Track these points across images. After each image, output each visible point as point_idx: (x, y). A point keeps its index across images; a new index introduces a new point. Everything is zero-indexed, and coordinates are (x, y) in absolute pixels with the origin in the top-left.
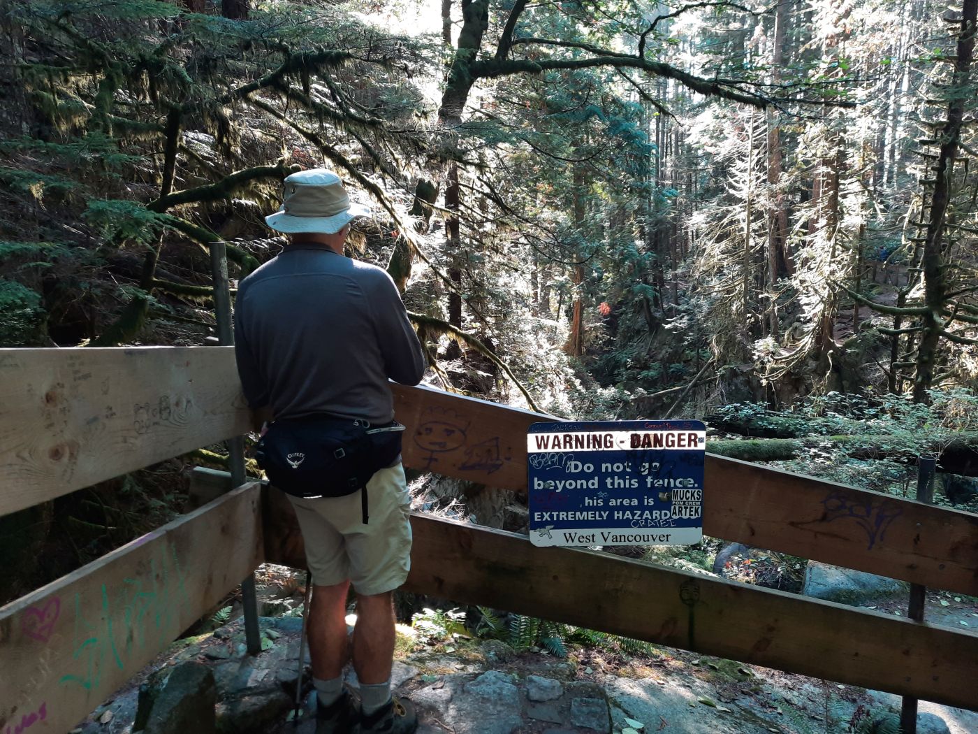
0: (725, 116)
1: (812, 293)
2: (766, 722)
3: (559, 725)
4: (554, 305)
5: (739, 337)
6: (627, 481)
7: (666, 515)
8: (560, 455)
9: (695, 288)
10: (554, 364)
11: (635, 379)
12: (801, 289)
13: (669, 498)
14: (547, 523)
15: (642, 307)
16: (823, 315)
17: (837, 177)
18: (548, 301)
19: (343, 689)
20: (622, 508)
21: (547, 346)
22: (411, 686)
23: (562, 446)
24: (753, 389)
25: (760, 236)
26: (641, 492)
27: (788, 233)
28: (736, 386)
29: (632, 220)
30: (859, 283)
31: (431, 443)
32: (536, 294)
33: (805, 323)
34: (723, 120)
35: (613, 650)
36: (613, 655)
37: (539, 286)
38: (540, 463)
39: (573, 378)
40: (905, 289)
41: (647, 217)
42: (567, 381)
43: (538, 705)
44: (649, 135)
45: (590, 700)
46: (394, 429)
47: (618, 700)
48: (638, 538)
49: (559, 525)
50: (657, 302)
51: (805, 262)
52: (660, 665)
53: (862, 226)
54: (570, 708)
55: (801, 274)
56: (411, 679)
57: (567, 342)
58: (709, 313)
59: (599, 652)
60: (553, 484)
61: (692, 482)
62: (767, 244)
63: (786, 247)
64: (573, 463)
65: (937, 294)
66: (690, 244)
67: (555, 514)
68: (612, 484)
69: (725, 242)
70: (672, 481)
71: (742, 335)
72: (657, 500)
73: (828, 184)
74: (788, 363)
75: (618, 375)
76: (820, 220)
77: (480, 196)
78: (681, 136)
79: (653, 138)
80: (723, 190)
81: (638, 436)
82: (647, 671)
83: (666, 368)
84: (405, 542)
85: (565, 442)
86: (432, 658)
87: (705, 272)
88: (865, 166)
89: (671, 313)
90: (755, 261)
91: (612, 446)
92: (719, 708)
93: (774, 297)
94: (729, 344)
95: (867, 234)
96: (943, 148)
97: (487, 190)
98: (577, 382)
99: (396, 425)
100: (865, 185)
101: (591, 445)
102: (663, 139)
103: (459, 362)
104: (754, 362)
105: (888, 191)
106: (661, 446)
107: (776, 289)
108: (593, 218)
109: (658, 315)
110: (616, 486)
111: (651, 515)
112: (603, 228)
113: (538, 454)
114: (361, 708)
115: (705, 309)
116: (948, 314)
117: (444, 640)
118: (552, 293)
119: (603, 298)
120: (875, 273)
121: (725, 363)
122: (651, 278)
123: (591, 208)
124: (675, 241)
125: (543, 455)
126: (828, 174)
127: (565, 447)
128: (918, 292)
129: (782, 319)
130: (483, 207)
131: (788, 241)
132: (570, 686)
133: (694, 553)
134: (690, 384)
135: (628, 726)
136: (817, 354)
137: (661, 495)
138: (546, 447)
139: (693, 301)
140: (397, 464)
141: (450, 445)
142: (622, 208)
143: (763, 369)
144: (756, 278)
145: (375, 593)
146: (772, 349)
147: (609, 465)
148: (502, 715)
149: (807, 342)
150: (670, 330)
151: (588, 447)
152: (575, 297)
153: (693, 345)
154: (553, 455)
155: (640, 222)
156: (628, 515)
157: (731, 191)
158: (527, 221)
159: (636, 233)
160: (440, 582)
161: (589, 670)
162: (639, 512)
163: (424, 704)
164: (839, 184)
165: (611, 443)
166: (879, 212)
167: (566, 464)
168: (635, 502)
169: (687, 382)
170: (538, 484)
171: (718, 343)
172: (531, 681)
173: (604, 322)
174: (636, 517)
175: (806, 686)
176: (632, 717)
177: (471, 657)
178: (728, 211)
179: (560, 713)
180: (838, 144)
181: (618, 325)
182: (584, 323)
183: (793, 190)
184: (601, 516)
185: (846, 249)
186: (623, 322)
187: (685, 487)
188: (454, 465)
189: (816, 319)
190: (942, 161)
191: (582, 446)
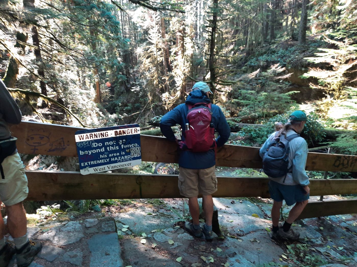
0: (145, 12)
1: (179, 77)
2: (168, 215)
3: (98, 233)
4: (88, 84)
5: (157, 93)
6: (115, 147)
7: (129, 157)
8: (89, 142)
9: (141, 76)
10: (90, 107)
11: (123, 110)
12: (175, 76)
13: (130, 151)
14: (87, 166)
15: (123, 83)
16: (182, 84)
17: (183, 37)
18: (85, 82)
19: (6, 243)
20: (114, 157)
21: (87, 100)
22: (38, 234)
23: (89, 138)
24: (163, 111)
25: (161, 57)
26: (120, 150)
27: (170, 56)
28: (158, 110)
29: (115, 50)
30: (192, 73)
31: (34, 143)
32: (80, 79)
33: (177, 87)
34: (145, 13)
35: (118, 205)
36: (118, 207)
37: (81, 76)
38: (81, 145)
39: (99, 112)
40: (205, 75)
41: (121, 49)
42: (97, 113)
43: (89, 229)
44: (118, 17)
45: (108, 222)
46: (11, 140)
47: (120, 220)
48: (120, 166)
49: (91, 166)
50: (128, 82)
51: (176, 66)
52: (135, 206)
53: (192, 54)
54: (101, 227)
55: (175, 70)
56: (38, 232)
57: (95, 98)
58: (147, 85)
59: (113, 207)
60: (87, 152)
61: (137, 144)
62: (164, 60)
63: (169, 61)
64: (94, 144)
65: (213, 77)
66: (138, 60)
67: (89, 162)
68: (110, 149)
69: (149, 59)
70: (130, 145)
71: (158, 92)
72: (126, 152)
73: (181, 39)
74: (173, 101)
75: (116, 109)
76: (179, 52)
77: (49, 39)
78: (130, 18)
79: (120, 18)
80: (147, 40)
81: (117, 132)
82: (130, 209)
83: (134, 106)
84: (24, 183)
85: (90, 136)
86: (47, 223)
87: (144, 70)
88: (191, 33)
89: (133, 85)
90: (160, 66)
91: (108, 136)
92: (154, 214)
93: (167, 78)
94: (154, 96)
95: (194, 57)
96: (213, 28)
97: (52, 36)
98: (101, 113)
99: (13, 138)
100: (192, 40)
101: (100, 136)
102: (124, 19)
103: (47, 109)
104: (163, 101)
105: (199, 42)
106: (125, 134)
107: (168, 76)
108: (100, 49)
109: (129, 86)
110: (111, 150)
111: (124, 158)
112: (104, 53)
113: (80, 142)
114: (15, 247)
115: (145, 83)
116: (216, 83)
117: (51, 216)
118: (86, 79)
119: (107, 80)
120: (197, 70)
121: (154, 102)
122: (125, 72)
123: (99, 45)
124: (132, 58)
125: (82, 142)
126: (180, 36)
127: (90, 138)
128: (208, 76)
129: (170, 86)
130: (51, 43)
131: (170, 59)
132: (101, 219)
133: (148, 169)
134: (142, 111)
135: (124, 228)
136: (182, 98)
137: (127, 151)
138: (83, 139)
139: (141, 81)
140: (16, 153)
141: (42, 143)
142: (111, 45)
143: (165, 104)
144: (161, 72)
145: (14, 204)
146: (168, 97)
147: (108, 143)
148: (76, 235)
149: (178, 94)
150: (134, 92)
151: (99, 137)
152: (96, 80)
153: (142, 97)
154: (86, 142)
155: (119, 51)
156: (116, 159)
157: (150, 40)
158: (71, 50)
159: (118, 55)
160: (45, 195)
161: (109, 213)
162: (120, 157)
163: (44, 239)
164: (184, 39)
165: (108, 135)
166: (196, 49)
167: (91, 144)
168: (118, 154)
169: (141, 110)
170: (81, 153)
171: (150, 95)
172: (86, 221)
173: (109, 90)
174: (119, 159)
175: (179, 202)
176: (125, 225)
177: (63, 220)
178: (150, 48)
179: (98, 229)
180: (183, 25)
181: (114, 90)
182: (101, 90)
183: (170, 41)
184: (106, 160)
185: (188, 62)
186: (116, 89)
187: (135, 147)
188: (46, 150)
189: (181, 86)
190: (212, 33)
191: (97, 137)
